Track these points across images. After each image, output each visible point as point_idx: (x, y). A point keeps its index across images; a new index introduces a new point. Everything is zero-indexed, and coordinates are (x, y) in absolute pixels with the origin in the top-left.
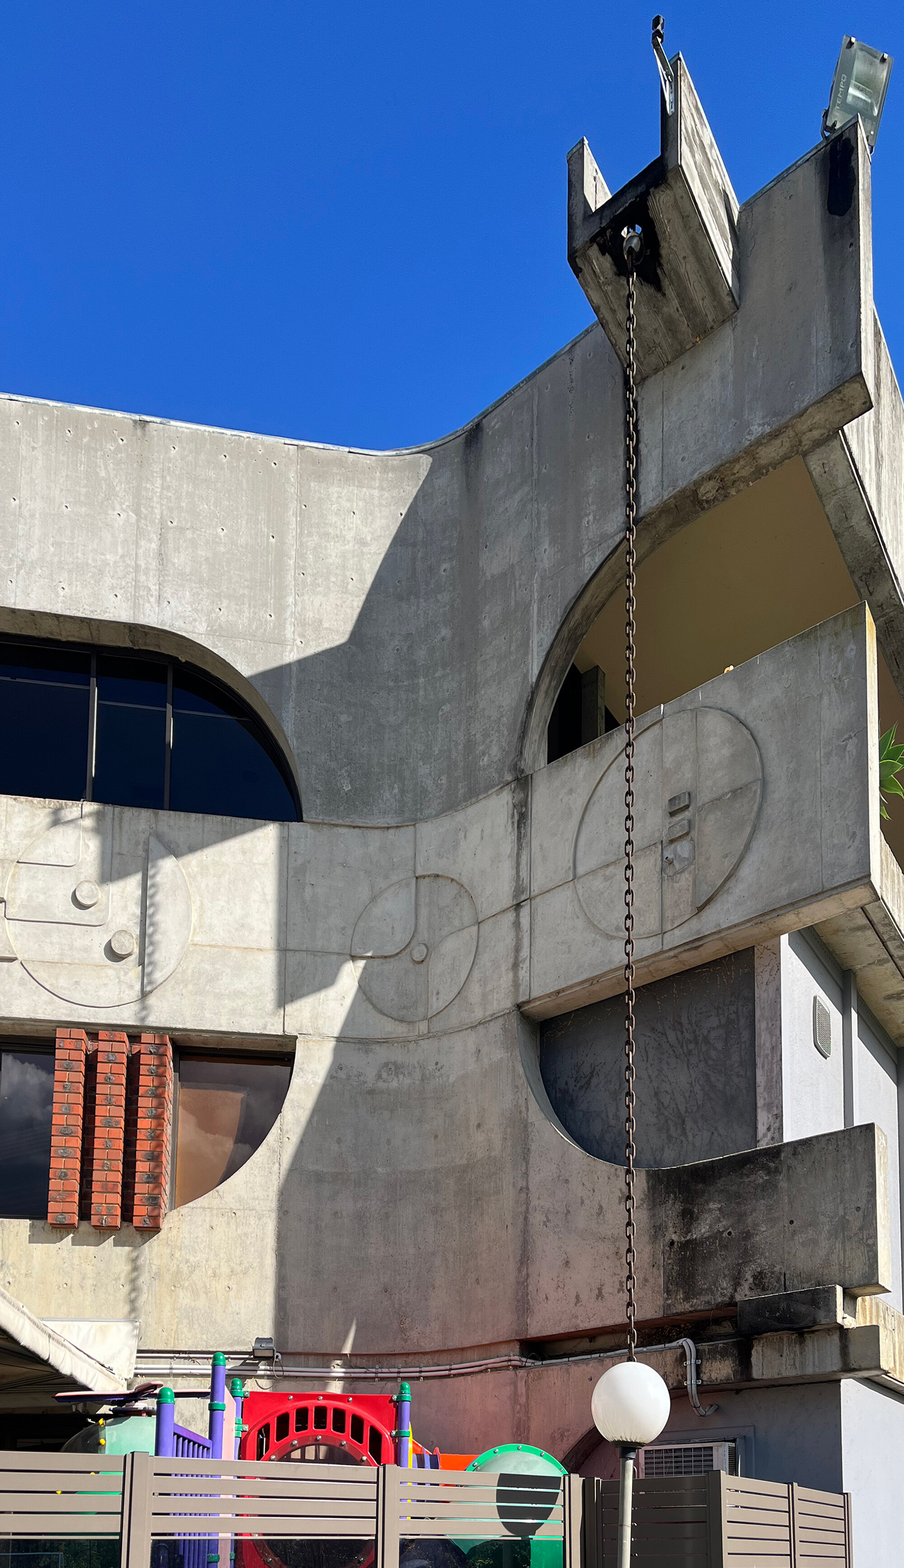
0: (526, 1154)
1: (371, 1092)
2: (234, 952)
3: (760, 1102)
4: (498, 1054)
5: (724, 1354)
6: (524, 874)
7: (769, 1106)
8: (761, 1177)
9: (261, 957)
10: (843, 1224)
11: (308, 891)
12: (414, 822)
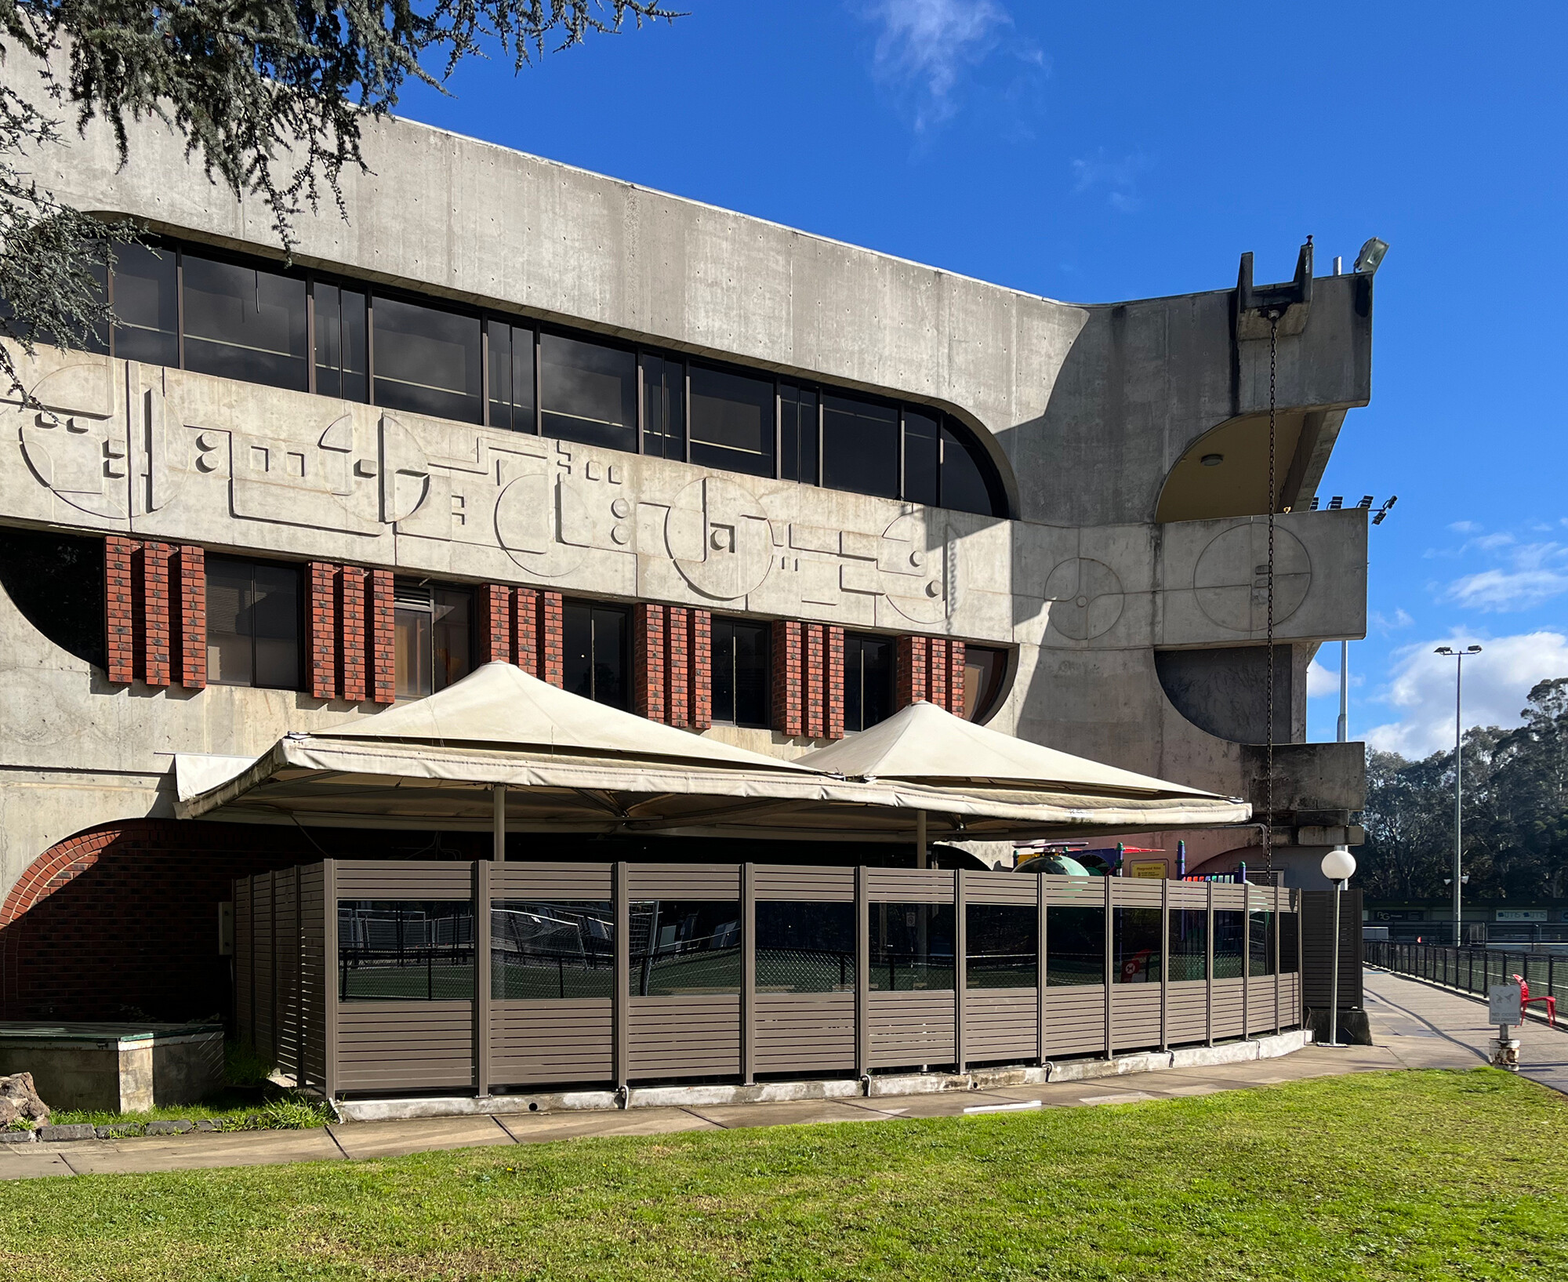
0: (1161, 725)
1: (1056, 677)
2: (989, 595)
3: (1293, 717)
4: (1140, 669)
5: (1283, 832)
6: (1159, 576)
7: (1298, 720)
8: (1306, 757)
9: (1002, 597)
10: (1348, 782)
11: (1023, 560)
12: (1079, 527)
